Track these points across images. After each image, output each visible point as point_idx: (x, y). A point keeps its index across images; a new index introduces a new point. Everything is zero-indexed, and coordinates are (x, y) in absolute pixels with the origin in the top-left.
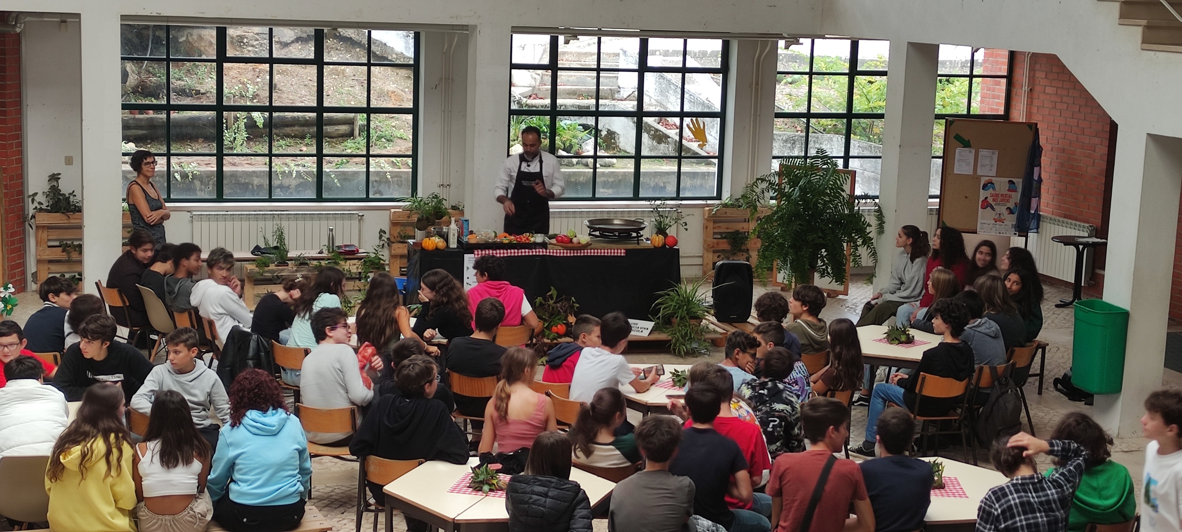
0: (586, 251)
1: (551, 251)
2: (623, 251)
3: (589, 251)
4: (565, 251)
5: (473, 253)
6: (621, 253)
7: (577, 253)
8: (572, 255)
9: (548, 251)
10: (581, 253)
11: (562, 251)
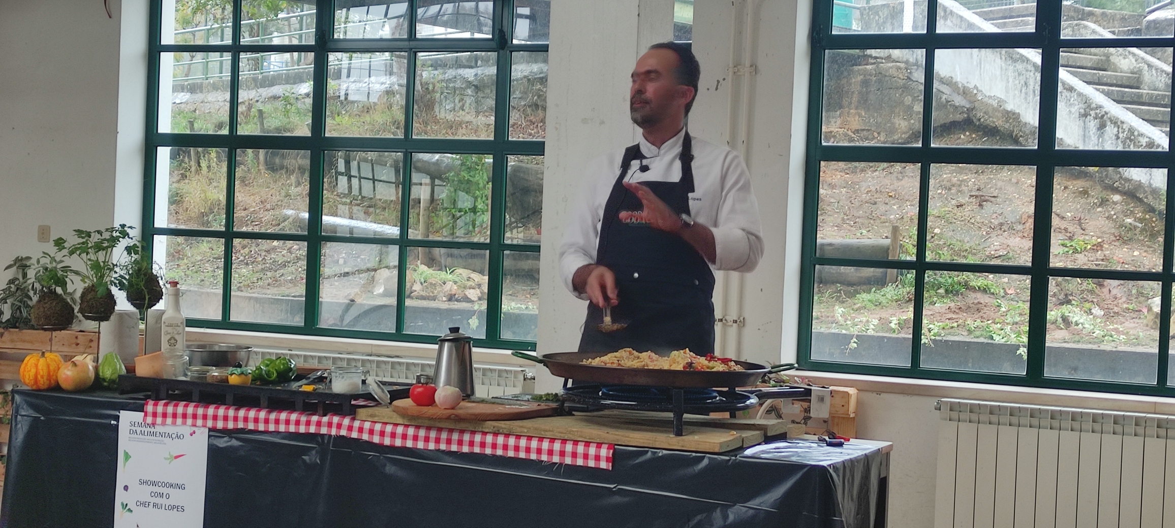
0: (478, 438)
1: (367, 425)
2: (604, 452)
3: (489, 439)
4: (411, 431)
5: (140, 409)
6: (597, 458)
7: (449, 442)
8: (432, 446)
9: (357, 424)
10: (460, 443)
11: (400, 430)
